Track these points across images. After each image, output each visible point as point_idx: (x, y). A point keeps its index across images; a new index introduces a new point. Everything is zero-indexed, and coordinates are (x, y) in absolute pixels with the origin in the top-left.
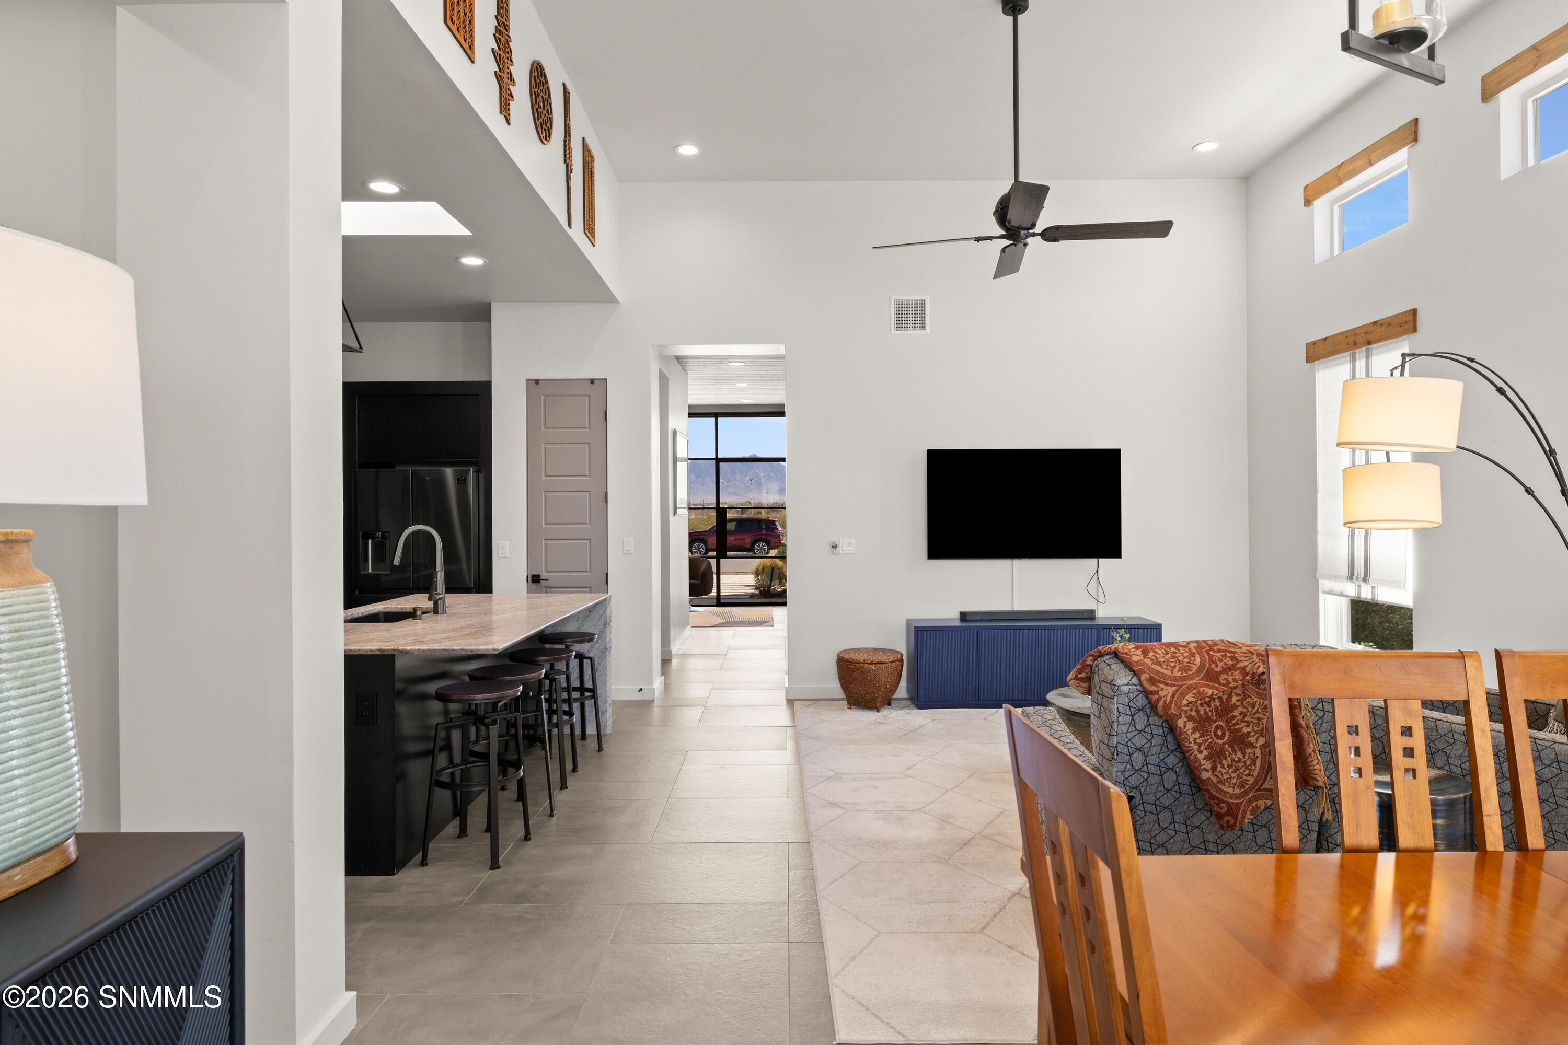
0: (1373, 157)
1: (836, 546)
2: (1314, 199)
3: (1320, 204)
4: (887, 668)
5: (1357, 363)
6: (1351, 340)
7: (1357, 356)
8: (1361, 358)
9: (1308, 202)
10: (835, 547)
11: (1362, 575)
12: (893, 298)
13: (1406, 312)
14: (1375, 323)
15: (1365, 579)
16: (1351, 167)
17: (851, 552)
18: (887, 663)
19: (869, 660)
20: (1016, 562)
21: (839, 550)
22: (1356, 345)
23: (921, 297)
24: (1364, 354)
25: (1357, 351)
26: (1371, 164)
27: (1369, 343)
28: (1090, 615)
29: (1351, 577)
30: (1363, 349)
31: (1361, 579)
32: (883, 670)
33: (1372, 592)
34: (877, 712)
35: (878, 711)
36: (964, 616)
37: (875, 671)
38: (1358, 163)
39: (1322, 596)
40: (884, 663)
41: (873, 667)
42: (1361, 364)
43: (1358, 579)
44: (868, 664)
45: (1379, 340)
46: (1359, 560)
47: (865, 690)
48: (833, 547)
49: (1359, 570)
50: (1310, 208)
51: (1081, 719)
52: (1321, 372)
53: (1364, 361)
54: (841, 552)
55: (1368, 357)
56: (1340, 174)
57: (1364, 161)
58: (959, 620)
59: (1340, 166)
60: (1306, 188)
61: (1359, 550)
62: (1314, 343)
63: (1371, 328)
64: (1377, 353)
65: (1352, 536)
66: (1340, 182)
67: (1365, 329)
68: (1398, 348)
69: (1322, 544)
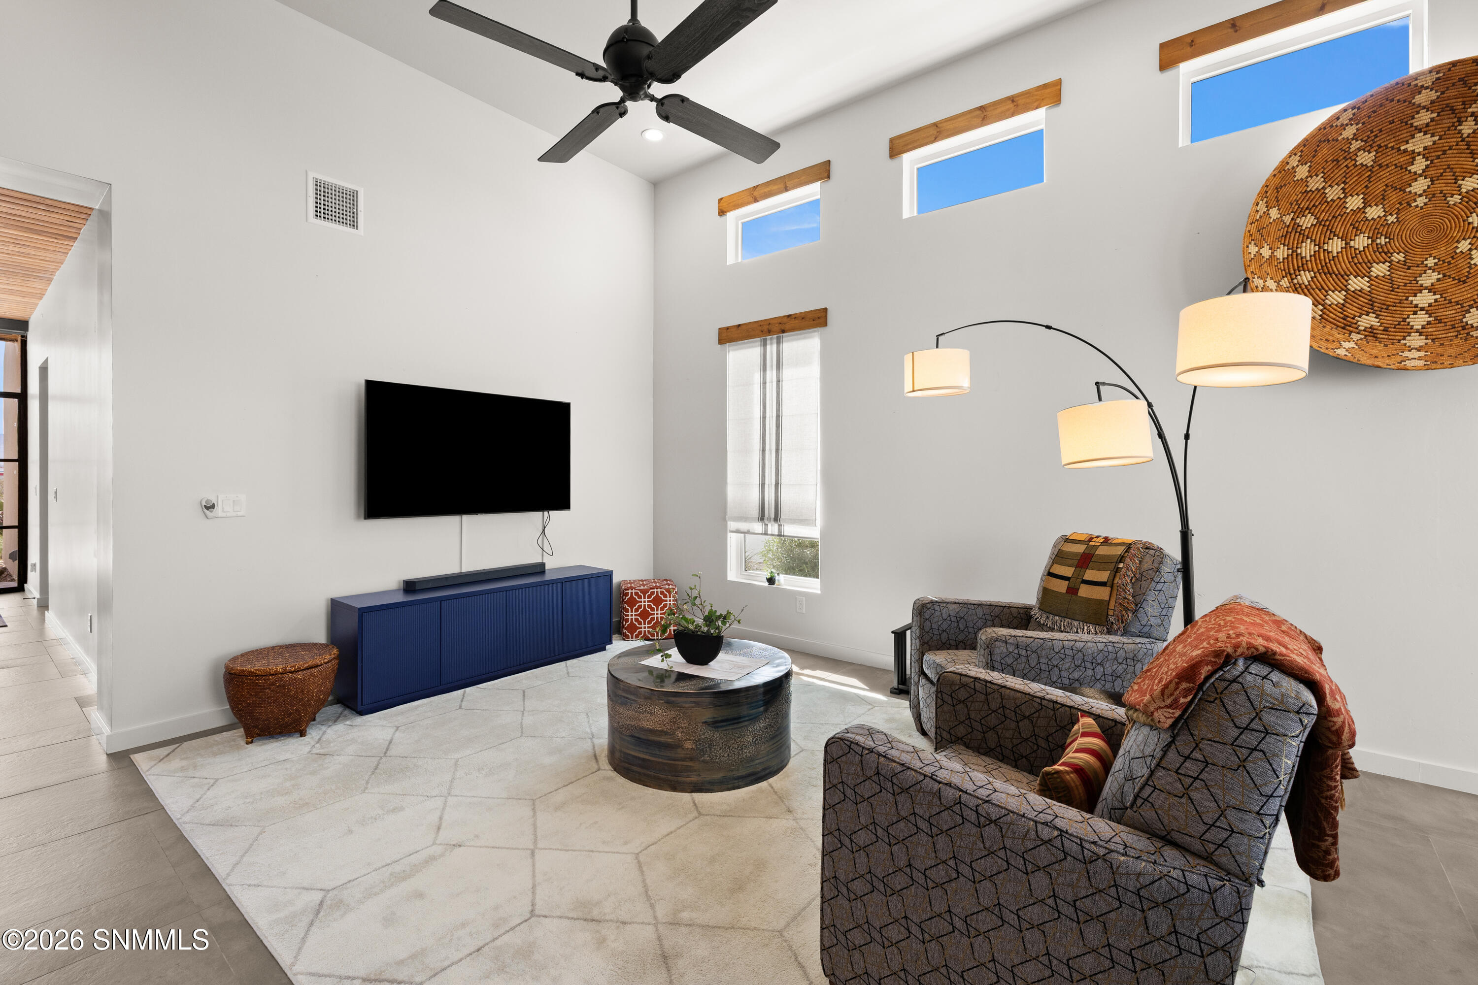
0: (789, 184)
1: (213, 506)
2: (728, 211)
3: (731, 215)
4: (320, 672)
5: (768, 347)
6: (765, 328)
7: (768, 342)
8: (772, 344)
9: (722, 213)
10: (210, 507)
11: (773, 516)
12: (312, 175)
13: (819, 310)
14: (789, 316)
15: (776, 519)
16: (767, 190)
17: (239, 514)
18: (320, 665)
19: (294, 666)
20: (465, 518)
21: (218, 511)
22: (770, 332)
23: (353, 187)
24: (775, 341)
25: (768, 337)
26: (786, 189)
27: (783, 331)
28: (539, 569)
29: (762, 518)
30: (775, 336)
31: (772, 520)
32: (315, 677)
33: (779, 529)
34: (301, 736)
35: (303, 734)
36: (410, 586)
37: (302, 681)
38: (775, 187)
39: (729, 535)
40: (317, 666)
41: (300, 676)
42: (772, 349)
43: (769, 519)
44: (291, 672)
45: (793, 329)
46: (770, 505)
47: (283, 711)
48: (207, 508)
49: (770, 511)
50: (723, 218)
51: (685, 699)
52: (731, 353)
53: (775, 346)
54: (220, 514)
55: (778, 343)
56: (756, 193)
57: (782, 186)
58: (402, 592)
59: (755, 188)
60: (720, 200)
61: (770, 496)
62: (728, 328)
63: (785, 320)
64: (788, 341)
65: (763, 485)
66: (756, 200)
67: (780, 321)
68: (809, 338)
69: (732, 492)
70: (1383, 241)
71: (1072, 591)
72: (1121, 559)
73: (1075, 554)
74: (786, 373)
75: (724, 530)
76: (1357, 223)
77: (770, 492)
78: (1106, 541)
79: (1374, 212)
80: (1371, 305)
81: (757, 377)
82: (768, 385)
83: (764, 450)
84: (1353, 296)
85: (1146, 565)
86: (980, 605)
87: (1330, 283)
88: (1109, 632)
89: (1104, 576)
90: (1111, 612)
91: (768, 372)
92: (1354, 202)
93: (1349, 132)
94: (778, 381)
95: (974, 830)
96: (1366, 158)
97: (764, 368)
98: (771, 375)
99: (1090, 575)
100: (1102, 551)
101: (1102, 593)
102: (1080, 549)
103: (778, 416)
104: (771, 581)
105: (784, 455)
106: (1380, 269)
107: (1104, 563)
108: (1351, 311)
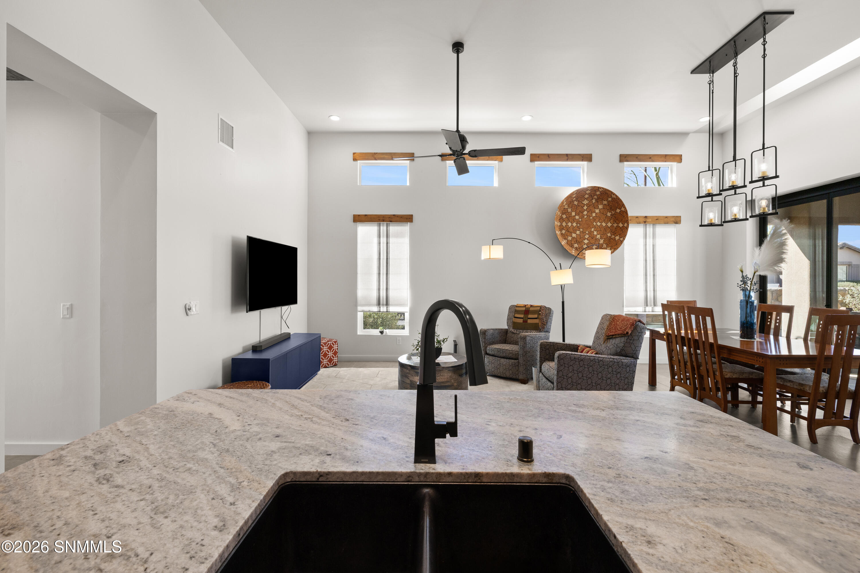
0: (394, 157)
2: (358, 160)
3: (360, 162)
5: (382, 227)
6: (382, 218)
7: (381, 225)
9: (355, 160)
11: (385, 303)
13: (409, 215)
14: (394, 215)
15: (387, 304)
16: (382, 156)
22: (383, 221)
24: (385, 225)
25: (383, 223)
26: (392, 159)
27: (391, 221)
29: (379, 304)
30: (386, 223)
33: (387, 309)
38: (385, 156)
39: (359, 313)
43: (383, 305)
45: (396, 221)
46: (383, 298)
49: (383, 301)
50: (356, 163)
52: (360, 227)
53: (385, 228)
55: (387, 226)
56: (375, 156)
57: (389, 156)
58: (251, 352)
59: (375, 153)
60: (354, 154)
61: (383, 294)
62: (359, 215)
63: (392, 216)
64: (392, 226)
65: (379, 289)
66: (376, 159)
67: (389, 216)
68: (403, 226)
69: (360, 293)
70: (579, 225)
71: (525, 321)
72: (540, 311)
73: (523, 310)
74: (391, 240)
75: (356, 311)
76: (574, 220)
77: (383, 292)
78: (531, 306)
79: (577, 217)
80: (577, 242)
81: (376, 240)
82: (381, 244)
83: (379, 274)
84: (573, 238)
85: (547, 312)
86: (496, 329)
87: (569, 234)
88: (540, 332)
89: (536, 316)
90: (540, 326)
91: (381, 239)
92: (573, 214)
93: (574, 196)
94: (387, 243)
95: (598, 363)
96: (576, 203)
97: (379, 236)
98: (383, 240)
99: (530, 316)
100: (531, 309)
101: (536, 321)
102: (524, 309)
103: (387, 259)
104: (382, 332)
105: (391, 276)
106: (578, 232)
107: (534, 312)
108: (573, 242)
